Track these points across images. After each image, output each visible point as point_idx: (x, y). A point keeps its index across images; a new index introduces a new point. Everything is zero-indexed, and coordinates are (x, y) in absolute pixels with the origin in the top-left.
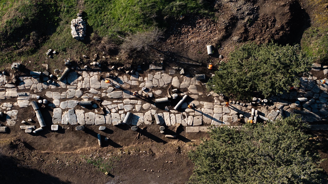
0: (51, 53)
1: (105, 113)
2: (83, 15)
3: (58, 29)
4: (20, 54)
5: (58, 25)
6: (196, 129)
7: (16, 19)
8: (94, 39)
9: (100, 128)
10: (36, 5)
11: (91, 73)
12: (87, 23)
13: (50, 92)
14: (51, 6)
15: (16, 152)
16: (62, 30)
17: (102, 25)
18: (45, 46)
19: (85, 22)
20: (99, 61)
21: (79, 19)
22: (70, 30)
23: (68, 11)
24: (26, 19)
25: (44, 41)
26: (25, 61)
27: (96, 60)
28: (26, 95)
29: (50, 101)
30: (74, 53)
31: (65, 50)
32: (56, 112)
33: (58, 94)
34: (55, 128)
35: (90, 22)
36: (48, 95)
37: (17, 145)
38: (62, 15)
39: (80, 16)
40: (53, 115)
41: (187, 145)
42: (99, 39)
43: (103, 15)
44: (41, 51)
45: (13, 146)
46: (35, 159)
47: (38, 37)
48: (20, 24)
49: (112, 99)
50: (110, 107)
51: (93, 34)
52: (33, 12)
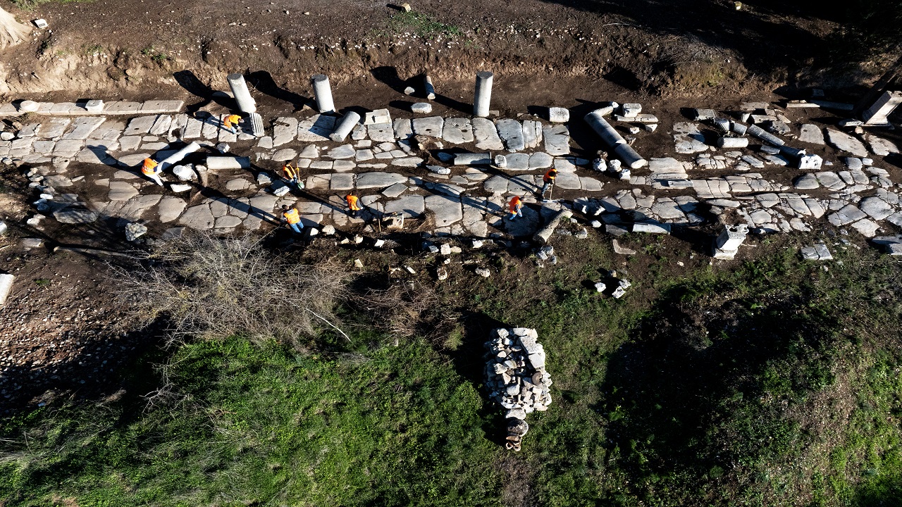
0: (612, 284)
1: (412, 141)
6: (151, 107)
8: (448, 328)
9: (428, 109)
11: (457, 230)
13: (591, 188)
26: (699, 265)
27: (441, 259)
28: (665, 182)
29: (586, 168)
30: (525, 284)
31: (561, 295)
32: (563, 145)
33: (565, 185)
34: (560, 115)
35: (468, 396)
36: (595, 185)
40: (569, 142)
44: (652, 293)
45: (666, 66)
46: (599, 39)
49: (392, 169)
50: (398, 153)
51: (453, 341)
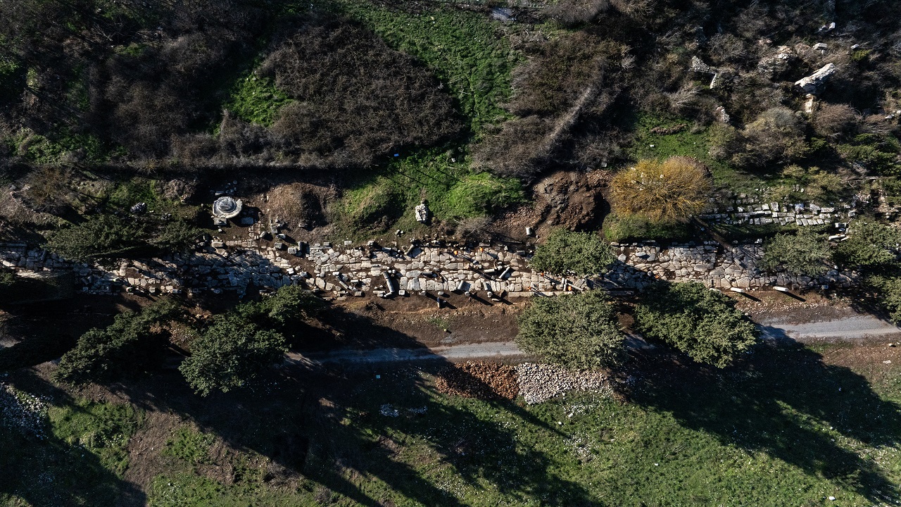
0: (399, 233)
1: (443, 281)
2: (426, 202)
3: (405, 214)
4: (374, 233)
5: (405, 210)
6: (517, 294)
7: (371, 206)
8: (434, 222)
9: (439, 293)
10: (388, 195)
11: (432, 249)
12: (428, 209)
13: (398, 264)
14: (399, 195)
15: (371, 313)
16: (408, 214)
17: (441, 210)
18: (394, 227)
19: (427, 209)
20: (438, 239)
21: (422, 206)
22: (414, 214)
23: (413, 199)
24: (380, 206)
25: (394, 223)
26: (377, 239)
27: (436, 239)
28: (378, 266)
29: (398, 271)
30: (418, 233)
31: (410, 231)
32: (403, 280)
33: (404, 265)
34: (402, 293)
35: (431, 209)
36: (396, 266)
37: (371, 307)
38: (408, 202)
39: (423, 203)
40: (400, 282)
41: (510, 308)
42: (439, 222)
43: (441, 202)
44: (390, 231)
45: (368, 308)
46: (386, 318)
47: (389, 220)
48: (374, 210)
49: (448, 270)
50: (447, 276)
51: (434, 218)
52: (385, 200)
